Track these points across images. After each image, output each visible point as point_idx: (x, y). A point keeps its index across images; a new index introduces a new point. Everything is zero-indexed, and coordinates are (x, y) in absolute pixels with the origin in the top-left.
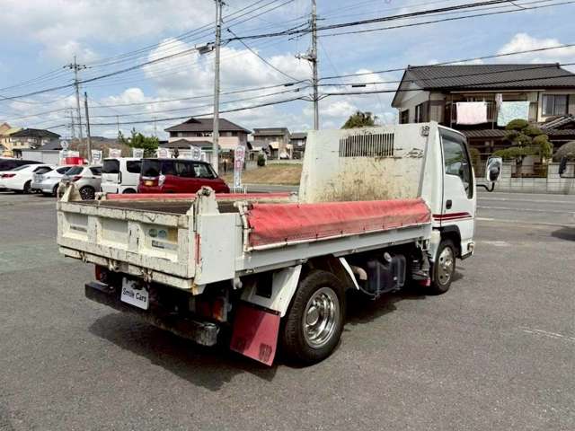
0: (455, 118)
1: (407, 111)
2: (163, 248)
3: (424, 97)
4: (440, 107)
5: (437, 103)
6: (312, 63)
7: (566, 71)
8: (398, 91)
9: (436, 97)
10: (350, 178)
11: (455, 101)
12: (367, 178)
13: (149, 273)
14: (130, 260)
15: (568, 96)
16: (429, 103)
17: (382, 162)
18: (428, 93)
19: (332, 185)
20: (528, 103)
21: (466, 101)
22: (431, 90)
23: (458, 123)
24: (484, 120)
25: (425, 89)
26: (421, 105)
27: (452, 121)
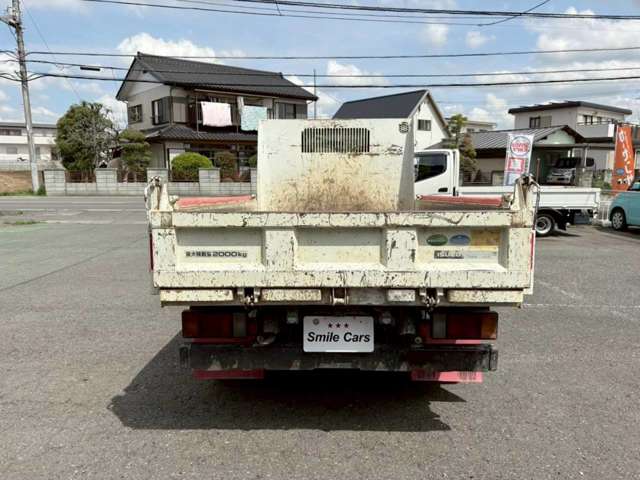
0: (201, 118)
1: (139, 107)
2: (461, 258)
3: (165, 92)
4: (183, 106)
5: (180, 100)
6: (14, 29)
7: (289, 82)
8: (125, 81)
9: (177, 93)
10: (318, 177)
11: (200, 100)
12: (340, 177)
13: (440, 294)
14: (396, 283)
15: (295, 105)
16: (171, 100)
17: (356, 159)
18: (168, 88)
19: (294, 185)
20: (266, 109)
21: (209, 101)
22: (172, 85)
23: (204, 123)
24: (229, 123)
25: (166, 83)
26: (160, 101)
27: (199, 122)
